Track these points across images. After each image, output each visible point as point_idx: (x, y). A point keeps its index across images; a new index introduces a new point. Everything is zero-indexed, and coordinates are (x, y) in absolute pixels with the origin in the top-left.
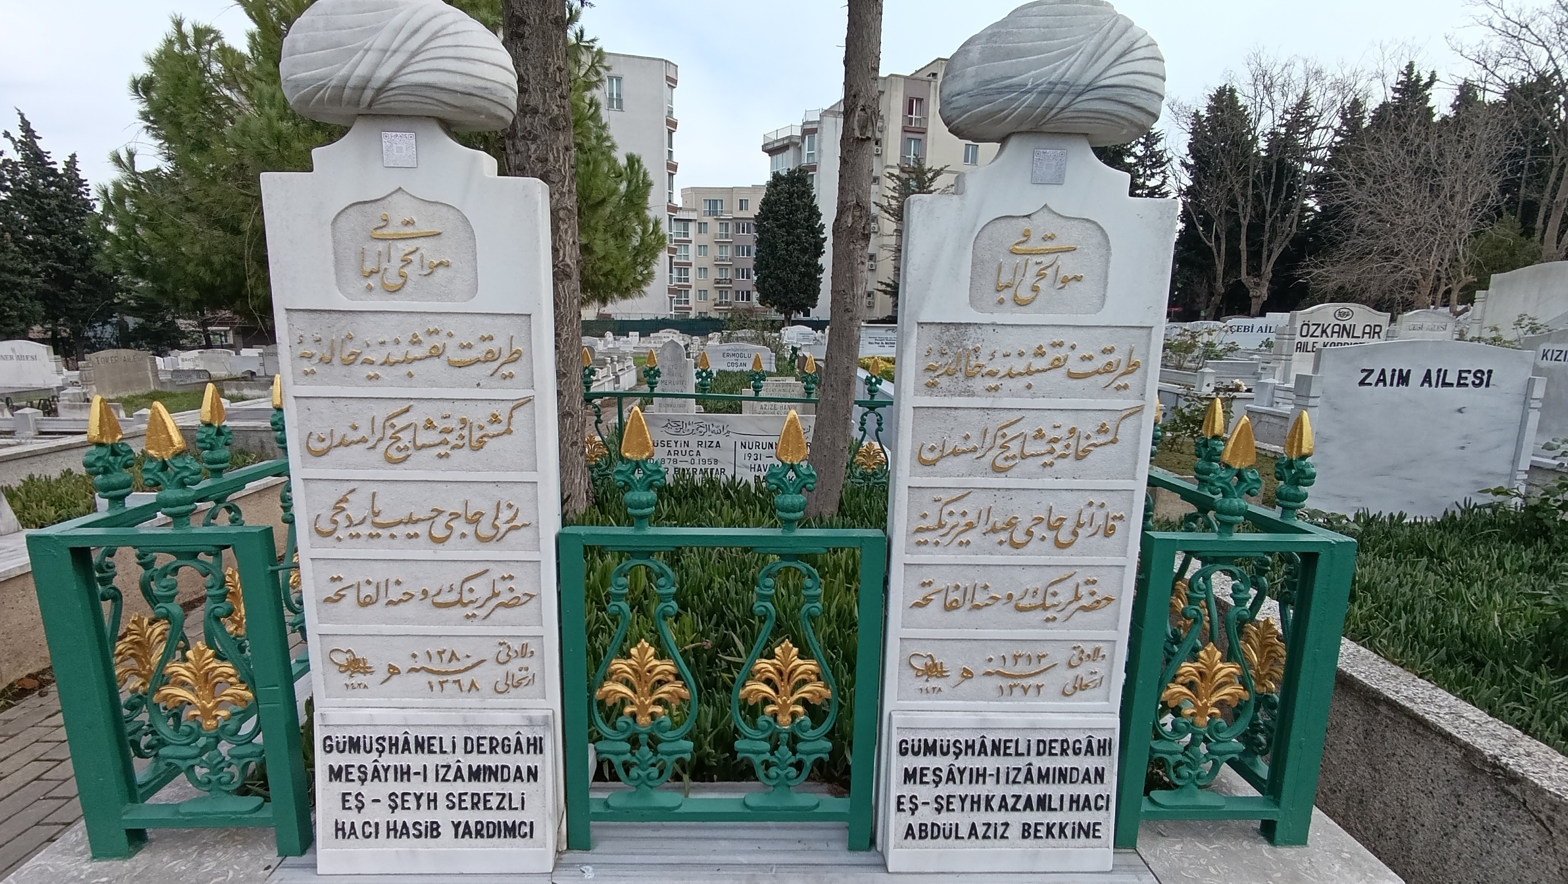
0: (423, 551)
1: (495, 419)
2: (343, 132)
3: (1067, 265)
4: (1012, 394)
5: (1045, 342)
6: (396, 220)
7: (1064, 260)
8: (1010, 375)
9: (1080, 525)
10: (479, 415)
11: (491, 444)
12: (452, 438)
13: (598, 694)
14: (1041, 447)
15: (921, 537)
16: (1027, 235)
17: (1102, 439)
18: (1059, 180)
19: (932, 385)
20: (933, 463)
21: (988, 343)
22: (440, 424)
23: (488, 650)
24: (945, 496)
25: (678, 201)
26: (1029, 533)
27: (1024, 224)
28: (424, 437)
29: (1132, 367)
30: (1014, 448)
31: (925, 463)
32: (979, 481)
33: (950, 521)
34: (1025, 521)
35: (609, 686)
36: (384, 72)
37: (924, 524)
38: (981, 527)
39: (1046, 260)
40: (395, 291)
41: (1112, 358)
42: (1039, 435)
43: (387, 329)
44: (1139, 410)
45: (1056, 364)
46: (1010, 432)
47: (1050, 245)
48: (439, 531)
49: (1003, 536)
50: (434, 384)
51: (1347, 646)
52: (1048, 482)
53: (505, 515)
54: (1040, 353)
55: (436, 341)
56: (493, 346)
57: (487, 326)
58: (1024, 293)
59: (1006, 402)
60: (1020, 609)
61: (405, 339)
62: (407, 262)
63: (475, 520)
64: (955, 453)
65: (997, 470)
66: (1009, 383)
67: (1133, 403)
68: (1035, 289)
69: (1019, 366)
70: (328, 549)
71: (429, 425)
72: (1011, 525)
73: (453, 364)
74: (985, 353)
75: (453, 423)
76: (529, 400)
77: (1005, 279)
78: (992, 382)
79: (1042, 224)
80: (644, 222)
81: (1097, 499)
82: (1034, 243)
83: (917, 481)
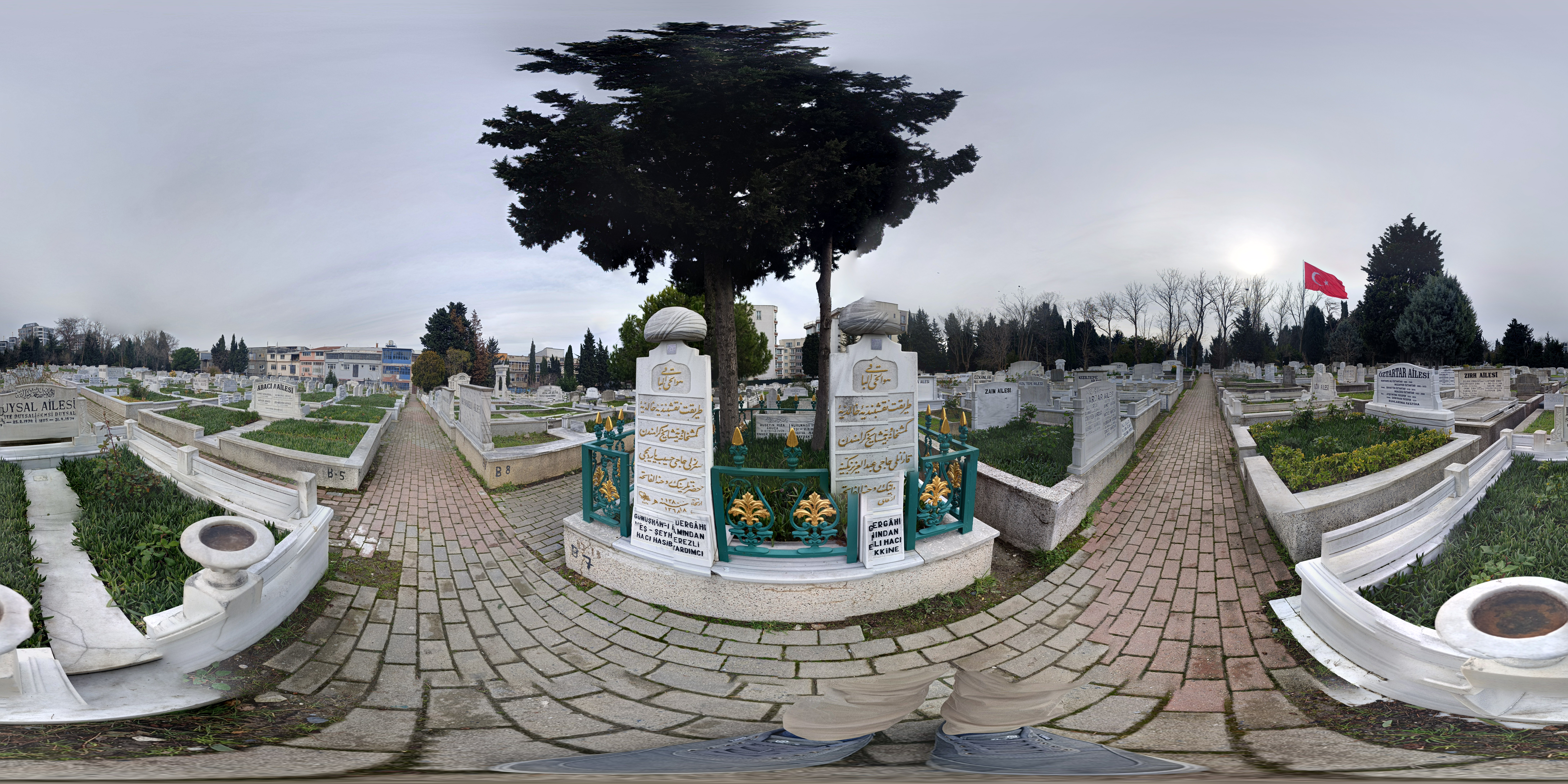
0: (669, 470)
1: (692, 431)
2: (657, 345)
3: (885, 376)
4: (870, 420)
5: (880, 402)
6: (669, 369)
7: (884, 374)
8: (869, 414)
9: (898, 460)
10: (688, 429)
11: (691, 439)
12: (679, 436)
13: (729, 512)
14: (882, 437)
15: (841, 472)
16: (871, 366)
17: (902, 431)
18: (880, 348)
19: (842, 418)
20: (844, 446)
21: (861, 403)
22: (676, 431)
23: (689, 501)
24: (849, 457)
25: (778, 344)
26: (880, 467)
27: (870, 363)
28: (671, 435)
29: (909, 406)
30: (872, 439)
31: (841, 446)
32: (861, 451)
33: (852, 465)
34: (878, 463)
35: (734, 509)
36: (669, 329)
37: (842, 467)
38: (863, 467)
39: (878, 374)
40: (666, 390)
41: (902, 403)
42: (881, 434)
43: (663, 401)
44: (913, 420)
45: (884, 409)
46: (871, 433)
47: (879, 369)
48: (673, 464)
49: (871, 469)
50: (675, 419)
51: (979, 464)
52: (885, 449)
53: (693, 462)
54: (878, 406)
55: (677, 405)
56: (693, 408)
57: (692, 401)
58: (872, 386)
59: (868, 423)
60: (878, 492)
61: (668, 404)
62: (671, 381)
63: (684, 462)
64: (852, 442)
65: (867, 447)
66: (868, 416)
67: (911, 418)
68: (875, 384)
69: (872, 410)
70: (642, 463)
71: (673, 431)
72: (873, 465)
73: (681, 413)
74: (860, 406)
75: (680, 431)
76: (704, 426)
77: (865, 381)
78: (863, 416)
79: (876, 363)
80: (766, 351)
81: (902, 451)
82: (873, 369)
83: (839, 452)
